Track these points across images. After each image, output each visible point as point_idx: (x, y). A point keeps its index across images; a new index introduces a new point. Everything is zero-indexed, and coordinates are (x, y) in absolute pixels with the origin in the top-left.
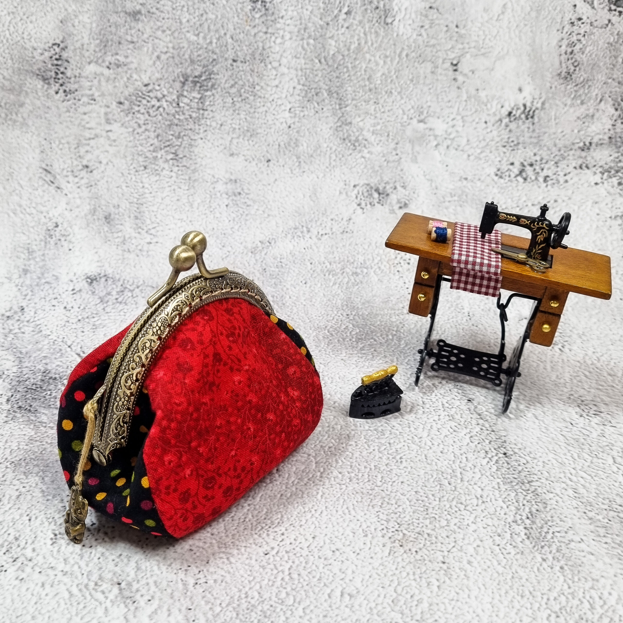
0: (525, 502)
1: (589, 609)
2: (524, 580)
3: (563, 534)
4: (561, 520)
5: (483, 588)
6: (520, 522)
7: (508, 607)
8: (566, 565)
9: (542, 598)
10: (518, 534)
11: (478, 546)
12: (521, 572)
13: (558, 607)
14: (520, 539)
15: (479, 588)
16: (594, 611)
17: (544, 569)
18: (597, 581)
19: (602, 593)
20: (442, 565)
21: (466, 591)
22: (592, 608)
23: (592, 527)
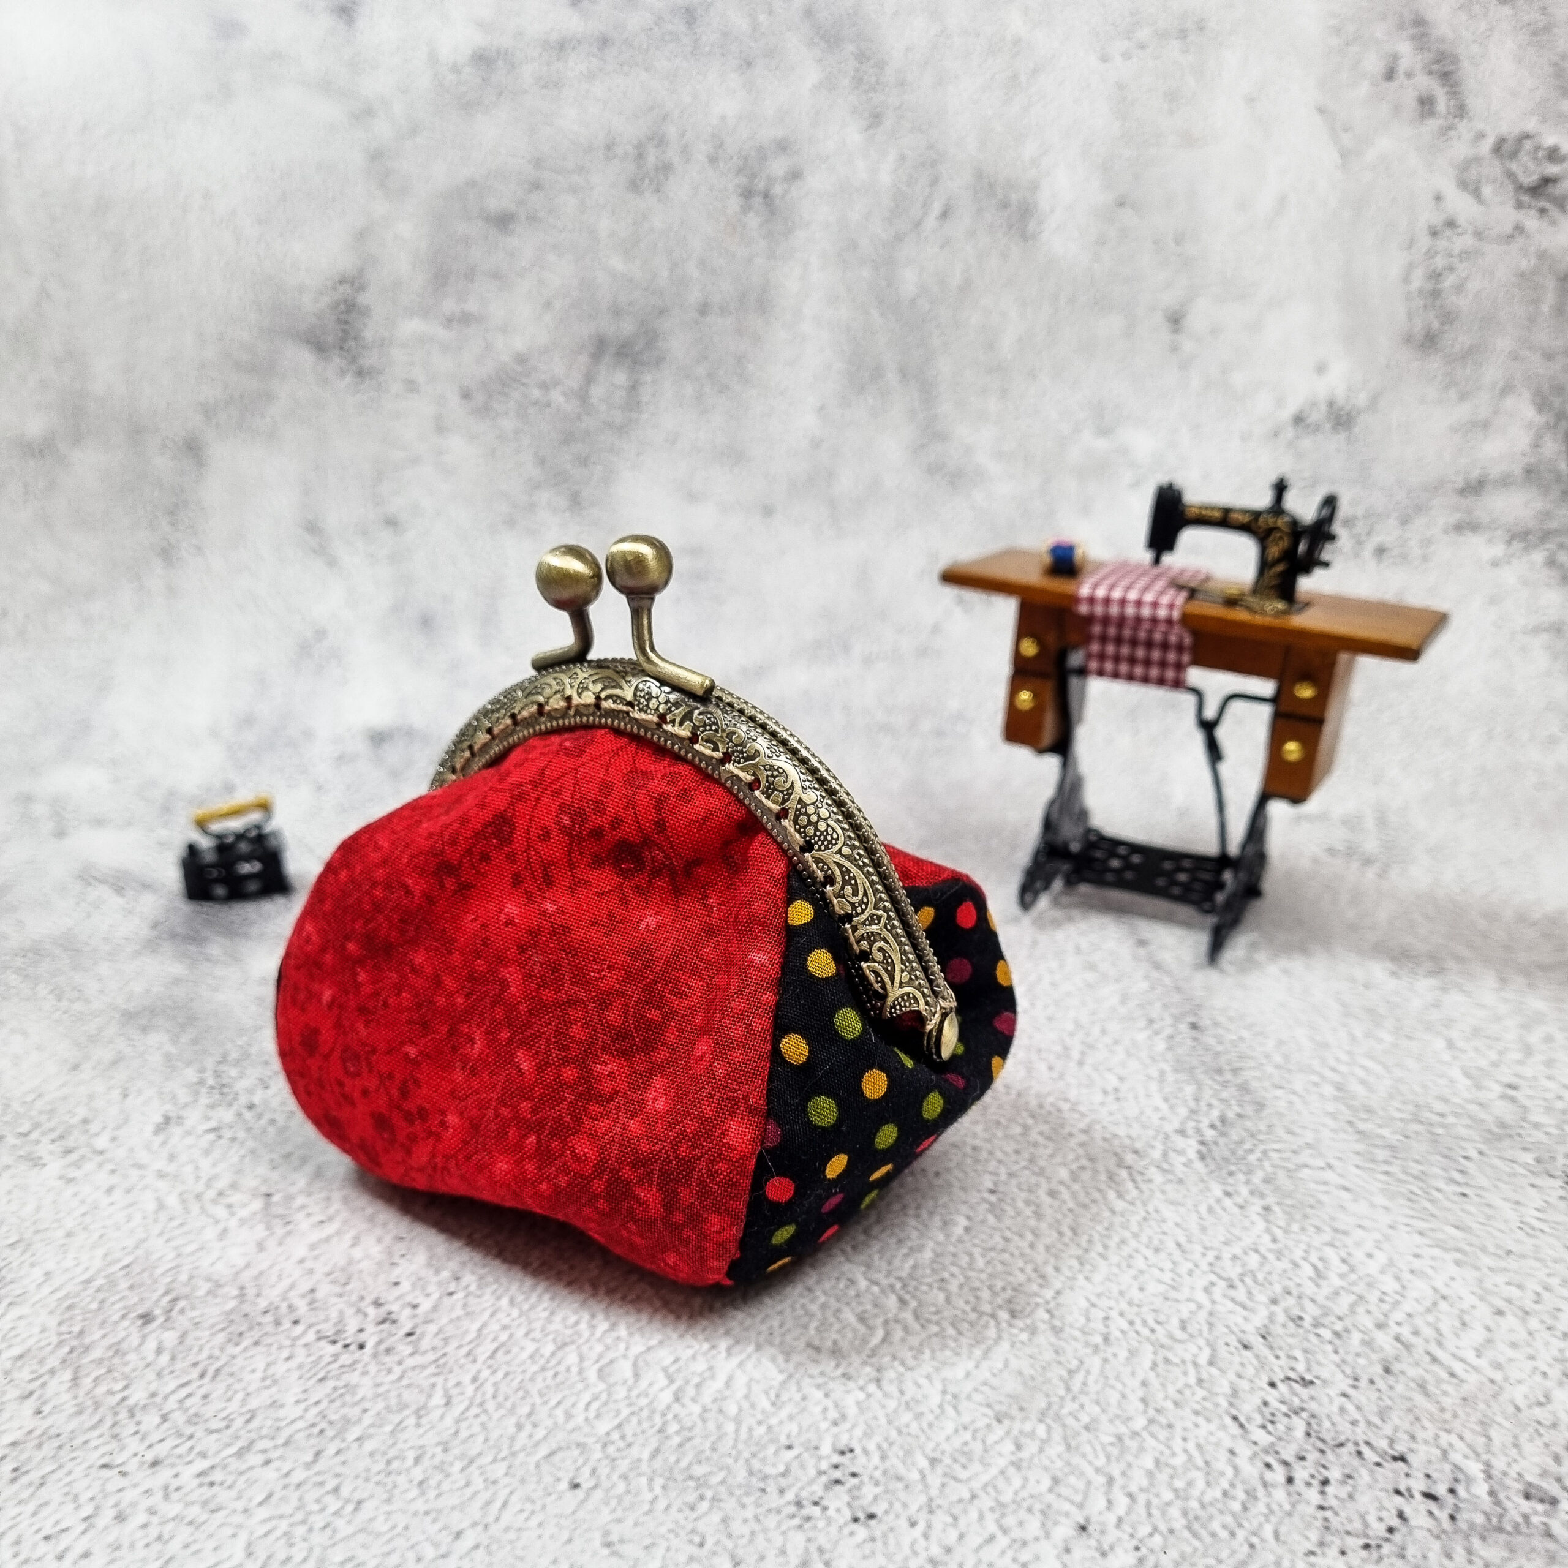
0: (1214, 1102)
1: (1311, 1279)
2: (1171, 1224)
3: (1288, 1155)
4: (1291, 1132)
5: (1068, 1233)
6: (1190, 1132)
7: (1119, 1266)
8: (1279, 1204)
9: (1204, 1255)
10: (1181, 1153)
11: (1082, 1168)
12: (1168, 1212)
13: (1239, 1270)
14: (1183, 1159)
15: (1061, 1234)
16: (1323, 1282)
17: (1224, 1209)
18: (1345, 1233)
19: (1349, 1254)
20: (987, 1195)
21: (1029, 1237)
22: (1319, 1275)
23: (1360, 1147)
